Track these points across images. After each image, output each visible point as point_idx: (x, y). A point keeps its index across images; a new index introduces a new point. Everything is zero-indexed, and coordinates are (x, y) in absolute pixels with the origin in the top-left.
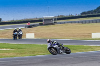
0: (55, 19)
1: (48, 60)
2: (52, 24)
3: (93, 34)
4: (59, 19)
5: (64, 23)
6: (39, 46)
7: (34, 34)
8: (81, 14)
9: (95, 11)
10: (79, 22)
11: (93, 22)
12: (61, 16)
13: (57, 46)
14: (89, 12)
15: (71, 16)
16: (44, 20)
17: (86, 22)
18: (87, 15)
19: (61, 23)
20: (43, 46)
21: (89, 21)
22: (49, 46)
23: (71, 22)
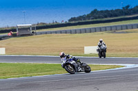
0: (33, 29)
1: (24, 85)
2: (29, 35)
3: (85, 48)
4: (38, 28)
5: (46, 33)
6: (11, 65)
7: (4, 49)
8: (69, 20)
9: (88, 16)
10: (66, 32)
11: (85, 31)
12: (41, 23)
13: (74, 62)
14: (80, 18)
15: (55, 23)
16: (19, 29)
17: (76, 32)
18: (77, 22)
19: (41, 33)
20: (17, 65)
21: (80, 30)
22: (64, 62)
23: (56, 32)
